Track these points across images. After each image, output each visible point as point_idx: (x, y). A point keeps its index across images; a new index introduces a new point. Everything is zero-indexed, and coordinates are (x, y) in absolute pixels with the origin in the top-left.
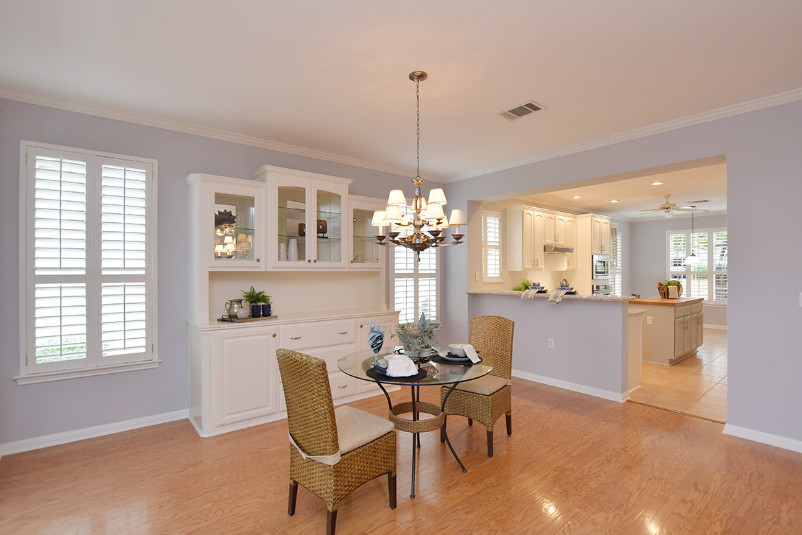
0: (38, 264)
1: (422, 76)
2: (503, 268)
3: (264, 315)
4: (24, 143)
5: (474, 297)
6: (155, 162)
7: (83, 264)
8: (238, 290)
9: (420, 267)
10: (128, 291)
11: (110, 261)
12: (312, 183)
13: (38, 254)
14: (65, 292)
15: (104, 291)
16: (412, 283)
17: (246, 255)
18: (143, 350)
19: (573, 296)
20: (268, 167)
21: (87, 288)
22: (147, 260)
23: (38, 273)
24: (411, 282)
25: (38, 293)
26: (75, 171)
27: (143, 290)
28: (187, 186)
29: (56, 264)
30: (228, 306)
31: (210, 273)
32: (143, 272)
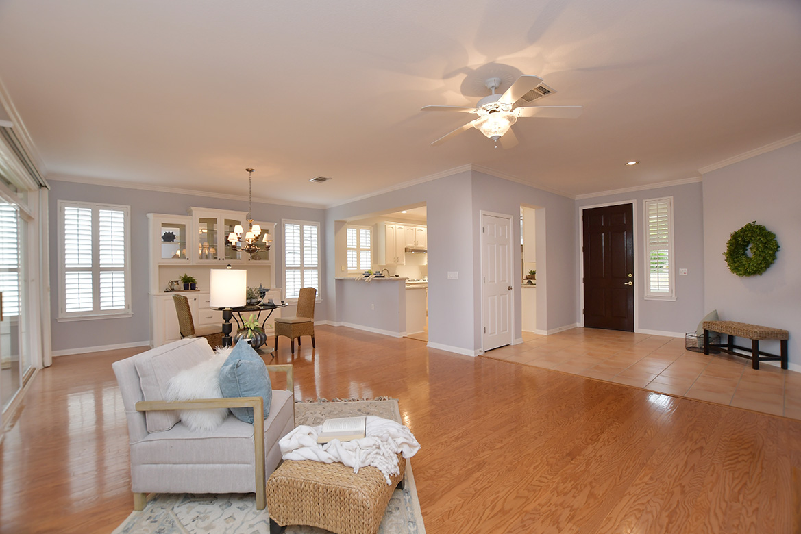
0: (67, 262)
1: (251, 171)
2: (374, 263)
3: (191, 289)
4: (59, 201)
5: (340, 281)
6: (129, 207)
7: (90, 262)
8: (177, 275)
9: (305, 263)
10: (115, 276)
11: (104, 260)
12: (221, 215)
13: (67, 257)
14: (81, 276)
15: (101, 276)
16: (300, 273)
17: (183, 256)
18: (123, 307)
19: (382, 278)
20: (192, 208)
21: (92, 274)
22: (125, 260)
23: (67, 266)
24: (298, 272)
25: (67, 277)
26: (85, 214)
27: (123, 275)
28: (148, 219)
29: (76, 262)
30: (170, 284)
31: (159, 266)
32: (123, 266)
